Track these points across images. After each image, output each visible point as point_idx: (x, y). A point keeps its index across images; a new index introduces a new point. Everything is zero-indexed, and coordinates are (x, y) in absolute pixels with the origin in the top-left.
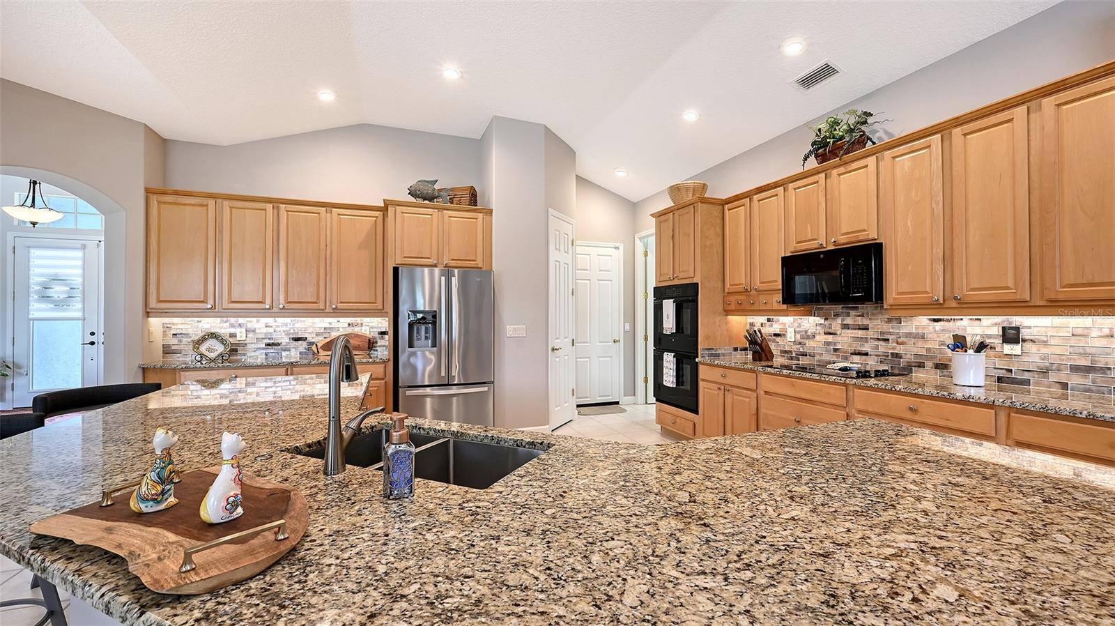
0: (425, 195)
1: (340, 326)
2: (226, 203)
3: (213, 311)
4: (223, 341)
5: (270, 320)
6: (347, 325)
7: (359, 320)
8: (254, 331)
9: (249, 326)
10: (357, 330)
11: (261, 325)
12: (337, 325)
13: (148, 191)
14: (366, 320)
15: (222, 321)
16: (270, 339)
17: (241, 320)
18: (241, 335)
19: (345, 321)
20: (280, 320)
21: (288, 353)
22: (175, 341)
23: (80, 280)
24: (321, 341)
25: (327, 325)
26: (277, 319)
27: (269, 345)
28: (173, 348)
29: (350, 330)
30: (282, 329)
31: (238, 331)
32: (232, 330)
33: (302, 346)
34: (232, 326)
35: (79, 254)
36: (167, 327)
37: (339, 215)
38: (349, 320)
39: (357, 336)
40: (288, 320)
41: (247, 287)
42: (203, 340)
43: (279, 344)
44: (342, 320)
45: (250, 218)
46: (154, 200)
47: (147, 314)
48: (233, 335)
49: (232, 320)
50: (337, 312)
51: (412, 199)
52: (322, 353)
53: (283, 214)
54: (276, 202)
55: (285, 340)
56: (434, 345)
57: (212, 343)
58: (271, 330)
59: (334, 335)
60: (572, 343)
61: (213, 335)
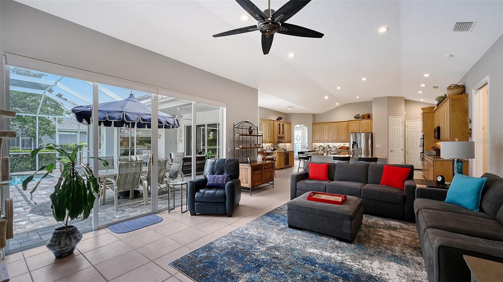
0: (357, 118)
1: (342, 145)
2: (323, 124)
3: (321, 142)
4: (322, 147)
5: (329, 143)
7: (345, 143)
9: (327, 144)
10: (345, 145)
13: (313, 124)
14: (347, 143)
17: (325, 143)
19: (343, 144)
20: (331, 143)
21: (332, 149)
22: (316, 147)
23: (301, 136)
24: (338, 147)
25: (339, 144)
29: (344, 146)
30: (332, 145)
35: (301, 131)
36: (315, 144)
37: (340, 124)
39: (345, 146)
40: (333, 143)
41: (326, 138)
42: (319, 147)
44: (342, 143)
45: (326, 126)
46: (313, 125)
47: (313, 143)
48: (324, 146)
50: (341, 142)
51: (355, 119)
52: (338, 150)
55: (332, 147)
56: (357, 148)
59: (341, 146)
60: (401, 150)
61: (321, 146)
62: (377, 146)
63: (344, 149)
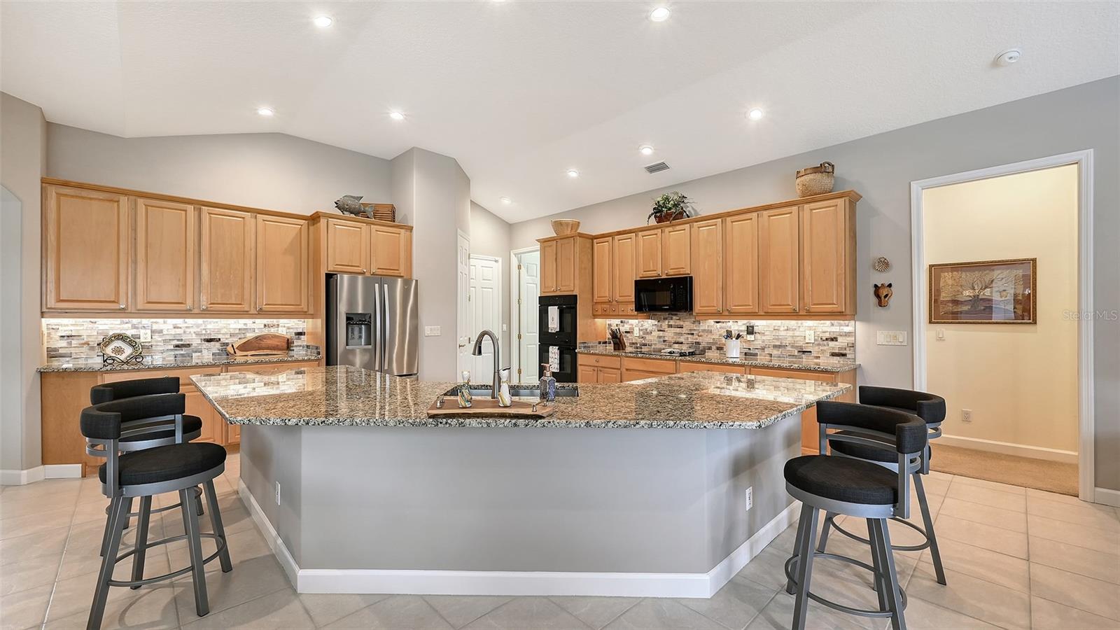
0: (352, 210)
1: (256, 327)
2: (141, 201)
3: (122, 313)
5: (179, 322)
6: (263, 326)
7: (275, 321)
8: (161, 331)
9: (155, 327)
10: (273, 330)
11: (168, 326)
12: (253, 326)
13: (43, 182)
14: (282, 321)
15: (123, 323)
16: (178, 340)
17: (145, 321)
18: (145, 337)
19: (260, 323)
20: (190, 321)
21: (199, 354)
22: (63, 343)
24: (238, 342)
25: (242, 326)
26: (186, 320)
27: (177, 346)
28: (61, 351)
29: (266, 331)
30: (192, 330)
31: (142, 332)
32: (134, 332)
33: (215, 347)
34: (134, 327)
36: (52, 328)
37: (264, 220)
38: (266, 321)
39: (275, 337)
40: (200, 321)
41: (165, 288)
42: (109, 341)
43: (189, 345)
44: (258, 321)
45: (169, 218)
46: (52, 191)
47: (43, 314)
48: (139, 337)
49: (135, 321)
50: (261, 313)
52: (239, 353)
53: (205, 217)
54: (199, 204)
55: (196, 342)
56: (368, 343)
57: (119, 344)
58: (178, 331)
59: (250, 336)
61: (120, 337)
62: (428, 330)
63: (268, 348)
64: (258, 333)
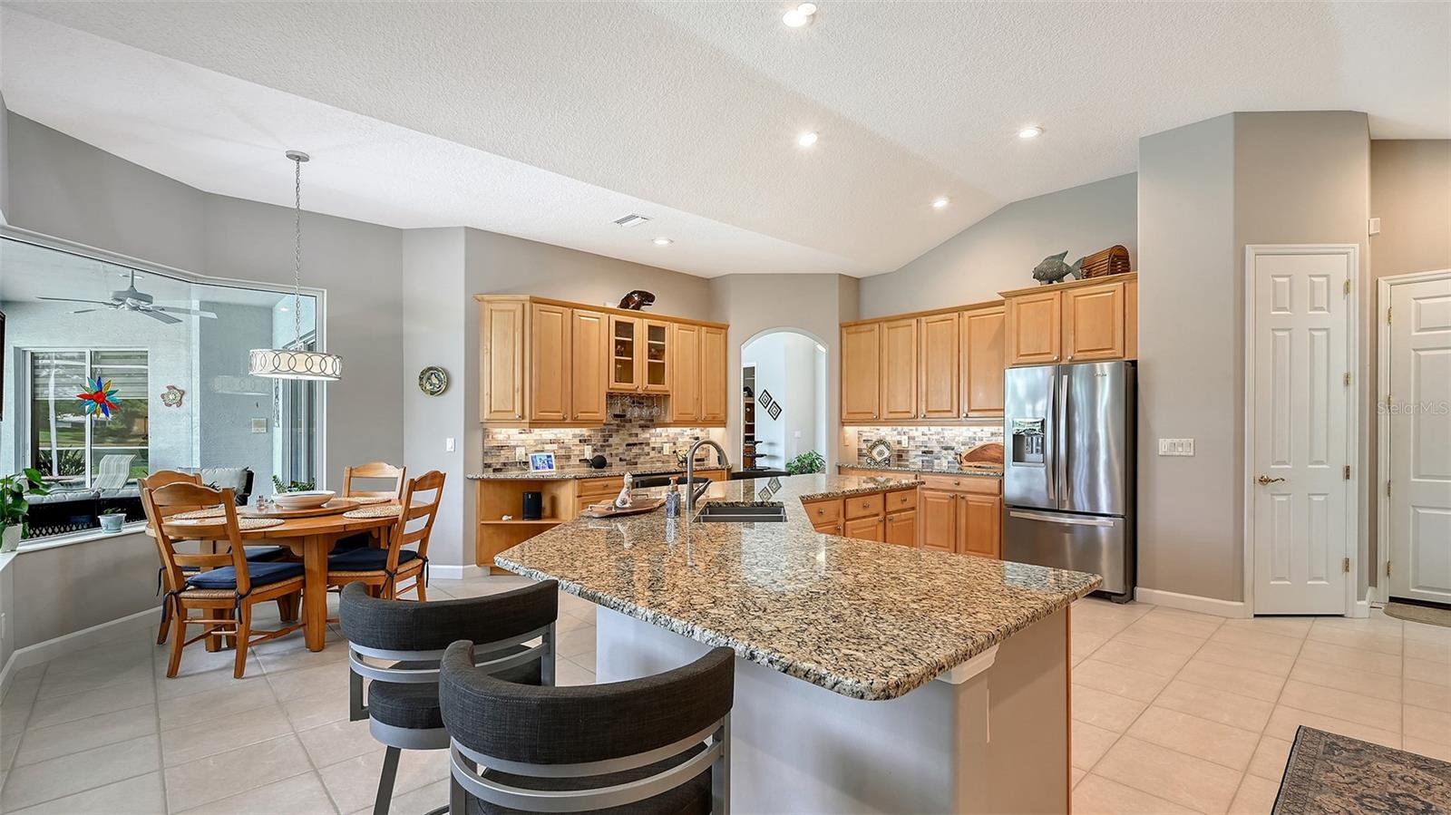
2: (885, 325)
3: (876, 421)
4: (888, 447)
5: (925, 429)
6: (990, 435)
8: (914, 438)
9: (911, 434)
11: (918, 432)
12: (980, 434)
13: (841, 326)
15: (893, 430)
16: (926, 447)
17: (906, 429)
18: (905, 442)
20: (933, 429)
21: (939, 461)
22: (864, 446)
24: (965, 450)
25: (971, 434)
26: (931, 428)
27: (924, 452)
28: (864, 451)
29: (992, 440)
30: (935, 437)
31: (904, 439)
32: (898, 438)
33: (950, 455)
34: (899, 434)
36: (860, 434)
38: (994, 429)
40: (939, 428)
41: (899, 398)
42: (875, 445)
43: (932, 452)
44: (986, 429)
45: (901, 335)
47: (843, 424)
48: (899, 443)
49: (899, 428)
50: (969, 421)
52: (966, 463)
53: (924, 325)
54: (921, 316)
55: (937, 449)
57: (882, 447)
58: (926, 438)
59: (979, 444)
60: (1341, 473)
61: (881, 442)
62: (1163, 445)
64: (985, 442)
